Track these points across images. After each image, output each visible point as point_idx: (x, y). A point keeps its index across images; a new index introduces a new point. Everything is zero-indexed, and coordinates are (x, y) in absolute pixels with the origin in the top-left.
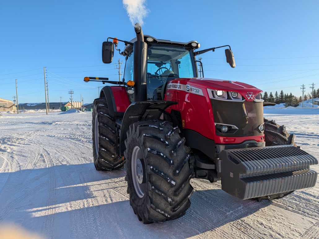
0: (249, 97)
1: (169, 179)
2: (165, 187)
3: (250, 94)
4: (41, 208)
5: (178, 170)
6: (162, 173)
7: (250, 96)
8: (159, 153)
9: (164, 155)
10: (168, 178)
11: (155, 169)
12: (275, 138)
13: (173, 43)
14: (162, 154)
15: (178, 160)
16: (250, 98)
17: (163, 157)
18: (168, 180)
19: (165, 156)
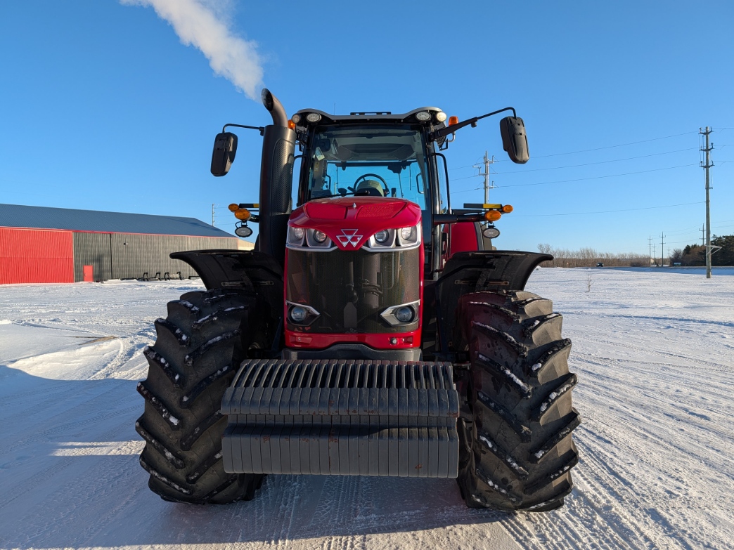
0: (345, 239)
1: (165, 412)
2: (162, 428)
3: (350, 233)
4: (79, 444)
5: (187, 396)
6: (153, 398)
7: (349, 237)
8: (158, 358)
9: (166, 362)
10: (164, 410)
11: (143, 388)
12: (493, 346)
13: (370, 119)
14: (163, 361)
15: (197, 377)
16: (349, 243)
17: (163, 365)
18: (163, 413)
19: (166, 365)
